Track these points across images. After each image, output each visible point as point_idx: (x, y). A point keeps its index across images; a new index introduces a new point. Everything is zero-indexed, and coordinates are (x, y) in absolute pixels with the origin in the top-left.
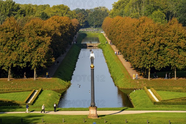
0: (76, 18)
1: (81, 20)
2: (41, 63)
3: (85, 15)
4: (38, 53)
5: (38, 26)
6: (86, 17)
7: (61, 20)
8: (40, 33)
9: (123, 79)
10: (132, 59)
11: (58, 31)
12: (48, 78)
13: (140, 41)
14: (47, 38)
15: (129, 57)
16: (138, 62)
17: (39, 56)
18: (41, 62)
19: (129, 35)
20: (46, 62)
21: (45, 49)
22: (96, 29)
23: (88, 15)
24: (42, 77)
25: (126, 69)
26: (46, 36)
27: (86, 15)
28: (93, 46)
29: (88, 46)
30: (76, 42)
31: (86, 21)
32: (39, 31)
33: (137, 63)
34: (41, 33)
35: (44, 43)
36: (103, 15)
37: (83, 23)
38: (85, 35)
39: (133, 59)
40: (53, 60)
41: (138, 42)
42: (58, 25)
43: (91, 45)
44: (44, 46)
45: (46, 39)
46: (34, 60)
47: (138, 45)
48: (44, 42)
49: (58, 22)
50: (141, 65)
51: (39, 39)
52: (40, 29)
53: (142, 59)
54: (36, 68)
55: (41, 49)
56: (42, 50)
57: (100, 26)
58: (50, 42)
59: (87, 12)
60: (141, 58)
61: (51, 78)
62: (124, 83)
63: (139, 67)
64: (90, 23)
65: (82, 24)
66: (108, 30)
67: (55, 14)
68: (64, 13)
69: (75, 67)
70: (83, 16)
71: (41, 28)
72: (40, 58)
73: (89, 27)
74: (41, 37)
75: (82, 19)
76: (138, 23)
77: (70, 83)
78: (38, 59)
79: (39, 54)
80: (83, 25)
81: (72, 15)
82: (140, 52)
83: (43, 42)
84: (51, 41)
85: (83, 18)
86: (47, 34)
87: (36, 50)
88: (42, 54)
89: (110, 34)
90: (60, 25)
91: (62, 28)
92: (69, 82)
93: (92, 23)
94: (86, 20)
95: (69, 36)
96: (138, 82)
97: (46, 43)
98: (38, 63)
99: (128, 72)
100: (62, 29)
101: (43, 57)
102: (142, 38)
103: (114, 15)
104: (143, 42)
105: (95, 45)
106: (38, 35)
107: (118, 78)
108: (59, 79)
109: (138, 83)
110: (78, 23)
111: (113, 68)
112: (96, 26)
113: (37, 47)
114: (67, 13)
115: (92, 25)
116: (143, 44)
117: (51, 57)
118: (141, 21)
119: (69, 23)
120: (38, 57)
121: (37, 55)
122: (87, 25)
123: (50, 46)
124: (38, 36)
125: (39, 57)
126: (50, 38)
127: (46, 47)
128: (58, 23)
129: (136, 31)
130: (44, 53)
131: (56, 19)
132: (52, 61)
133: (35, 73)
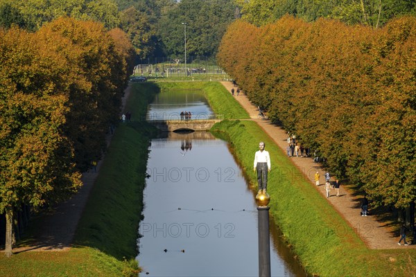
0: (120, 27)
1: (133, 34)
2: (31, 192)
3: (149, 13)
4: (20, 154)
5: (20, 56)
6: (153, 21)
7: (85, 35)
8: (27, 83)
9: (335, 248)
10: (371, 176)
11: (79, 74)
12: (54, 250)
13: (399, 106)
14: (54, 99)
15: (357, 165)
16: (391, 184)
17: (25, 168)
18: (31, 189)
19: (353, 85)
20: (49, 188)
21: (47, 142)
22: (194, 66)
23: (158, 15)
24: (31, 244)
25: (338, 212)
26: (49, 93)
27: (153, 16)
28: (193, 131)
29: (175, 131)
30: (128, 116)
31: (154, 38)
32: (21, 74)
33: (390, 189)
34: (32, 80)
35: (42, 118)
36: (215, 14)
37: (142, 45)
38: (155, 89)
39: (371, 173)
40: (76, 180)
41: (392, 110)
42: (77, 52)
43: (185, 126)
44: (42, 127)
45: (48, 103)
46: (7, 180)
47: (392, 123)
48: (43, 113)
49: (74, 42)
50: (403, 197)
51: (25, 103)
52: (26, 67)
53: (407, 173)
54: (15, 209)
55: (30, 139)
56: (34, 143)
57: (205, 54)
58: (64, 113)
59: (155, 6)
60: (403, 170)
61: (65, 249)
62: (339, 265)
63: (399, 202)
64: (170, 45)
65: (140, 47)
66: (247, 69)
67: (41, 12)
68: (75, 8)
69: (142, 206)
70: (143, 20)
71: (28, 61)
72: (27, 176)
73: (166, 60)
74: (30, 96)
75: (138, 32)
76: (385, 41)
77: (136, 267)
78: (20, 178)
79: (24, 161)
80: (142, 53)
81: (104, 15)
82: (401, 147)
83: (38, 113)
84: (68, 110)
85: (141, 26)
86: (51, 86)
87: (13, 146)
88: (34, 160)
89: (262, 85)
90: (81, 52)
91: (89, 62)
92: (132, 262)
93: (178, 44)
94: (152, 32)
95: (112, 91)
96: (392, 259)
97: (48, 118)
98: (20, 191)
99: (348, 223)
100: (89, 67)
101: (40, 171)
102: (407, 97)
103: (263, 14)
104: (408, 109)
105: (199, 127)
106: (20, 87)
107: (312, 247)
108: (97, 251)
109: (393, 263)
110: (129, 46)
111: (287, 208)
112: (192, 57)
113: (16, 131)
114: (84, 7)
115: (178, 53)
116: (410, 117)
117: (66, 170)
118: (397, 32)
119: (105, 47)
120: (21, 168)
121: (18, 164)
122: (157, 53)
123: (63, 129)
124: (20, 94)
125: (23, 172)
126: (62, 98)
127: (51, 134)
128: (76, 46)
129: (379, 70)
130: (45, 157)
131: (66, 31)
132: (71, 183)
133: (9, 227)
